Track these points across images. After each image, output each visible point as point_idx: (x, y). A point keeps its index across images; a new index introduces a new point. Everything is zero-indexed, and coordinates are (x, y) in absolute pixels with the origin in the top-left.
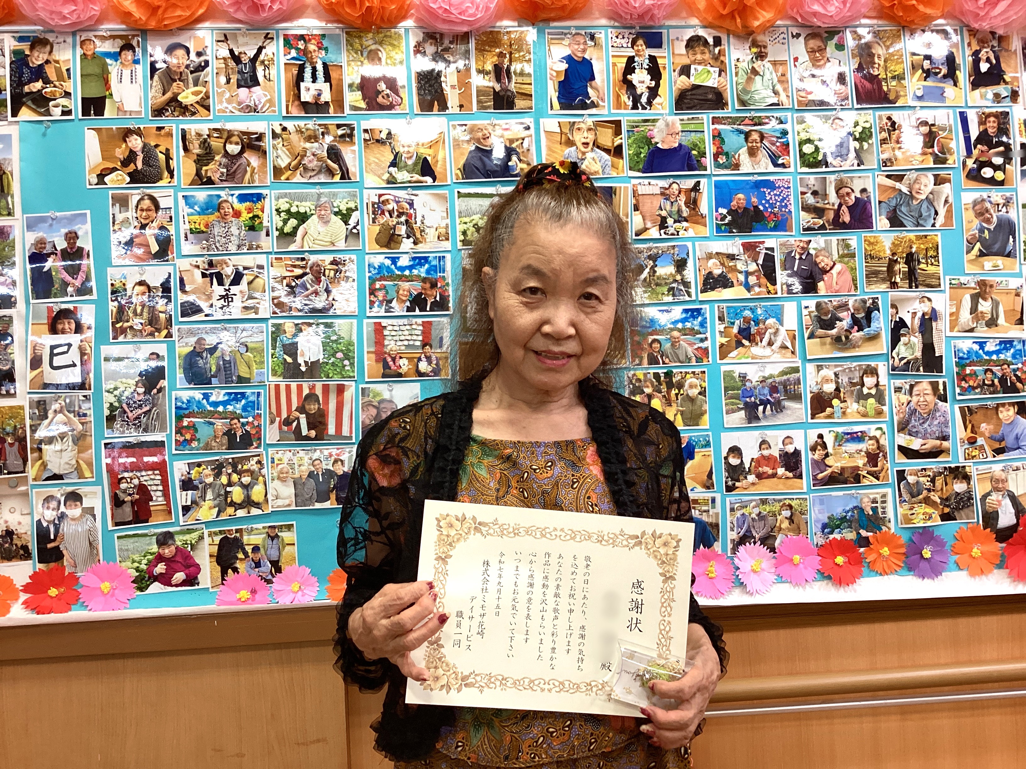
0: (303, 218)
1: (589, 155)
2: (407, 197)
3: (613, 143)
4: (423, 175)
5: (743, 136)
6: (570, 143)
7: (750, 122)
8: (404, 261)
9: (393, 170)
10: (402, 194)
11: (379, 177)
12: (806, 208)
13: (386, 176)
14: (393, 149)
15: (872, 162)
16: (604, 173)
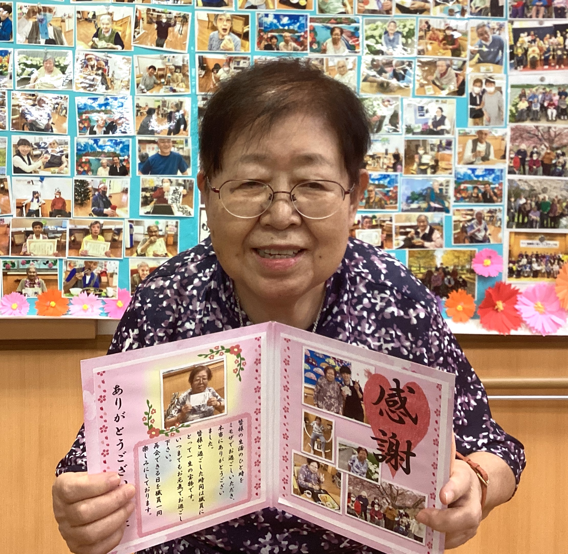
1: (227, 37)
2: (105, 58)
3: (243, 29)
4: (116, 44)
5: (329, 31)
6: (214, 28)
7: (335, 22)
9: (96, 39)
11: (87, 43)
13: (91, 43)
14: (96, 25)
16: (236, 50)
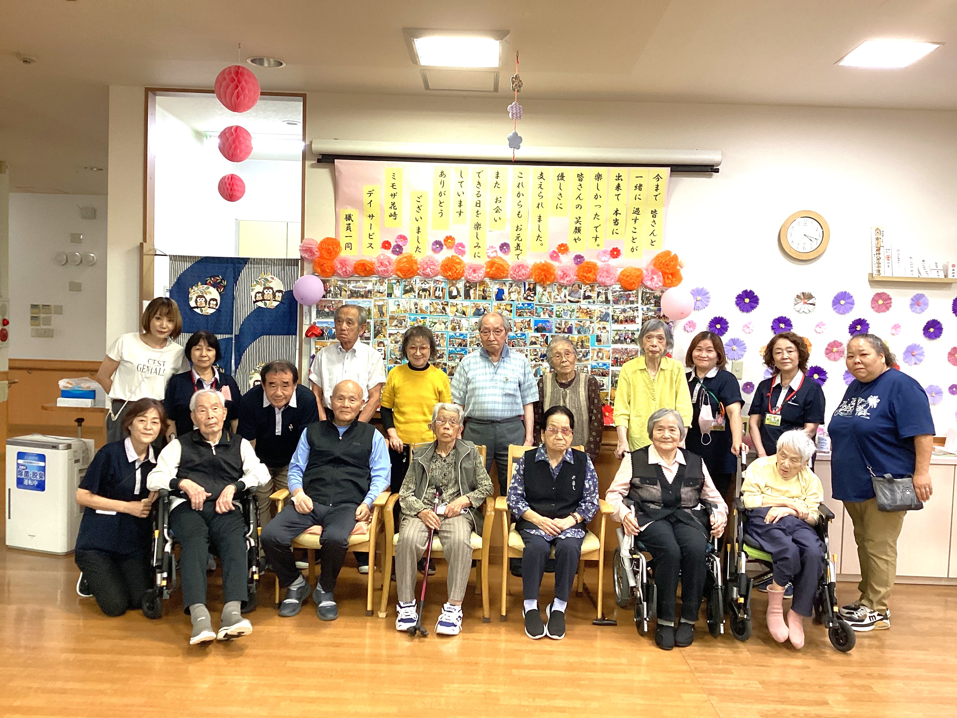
0: (435, 323)
1: (504, 312)
4: (463, 314)
5: (542, 309)
8: (458, 335)
10: (459, 319)
11: (453, 314)
12: (556, 328)
13: (455, 314)
14: (457, 308)
15: (573, 318)
16: (507, 316)
